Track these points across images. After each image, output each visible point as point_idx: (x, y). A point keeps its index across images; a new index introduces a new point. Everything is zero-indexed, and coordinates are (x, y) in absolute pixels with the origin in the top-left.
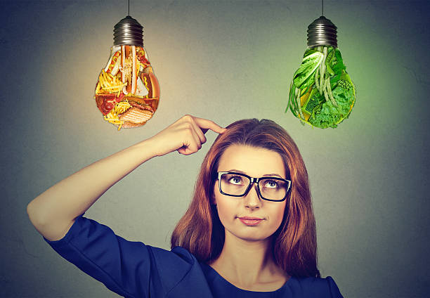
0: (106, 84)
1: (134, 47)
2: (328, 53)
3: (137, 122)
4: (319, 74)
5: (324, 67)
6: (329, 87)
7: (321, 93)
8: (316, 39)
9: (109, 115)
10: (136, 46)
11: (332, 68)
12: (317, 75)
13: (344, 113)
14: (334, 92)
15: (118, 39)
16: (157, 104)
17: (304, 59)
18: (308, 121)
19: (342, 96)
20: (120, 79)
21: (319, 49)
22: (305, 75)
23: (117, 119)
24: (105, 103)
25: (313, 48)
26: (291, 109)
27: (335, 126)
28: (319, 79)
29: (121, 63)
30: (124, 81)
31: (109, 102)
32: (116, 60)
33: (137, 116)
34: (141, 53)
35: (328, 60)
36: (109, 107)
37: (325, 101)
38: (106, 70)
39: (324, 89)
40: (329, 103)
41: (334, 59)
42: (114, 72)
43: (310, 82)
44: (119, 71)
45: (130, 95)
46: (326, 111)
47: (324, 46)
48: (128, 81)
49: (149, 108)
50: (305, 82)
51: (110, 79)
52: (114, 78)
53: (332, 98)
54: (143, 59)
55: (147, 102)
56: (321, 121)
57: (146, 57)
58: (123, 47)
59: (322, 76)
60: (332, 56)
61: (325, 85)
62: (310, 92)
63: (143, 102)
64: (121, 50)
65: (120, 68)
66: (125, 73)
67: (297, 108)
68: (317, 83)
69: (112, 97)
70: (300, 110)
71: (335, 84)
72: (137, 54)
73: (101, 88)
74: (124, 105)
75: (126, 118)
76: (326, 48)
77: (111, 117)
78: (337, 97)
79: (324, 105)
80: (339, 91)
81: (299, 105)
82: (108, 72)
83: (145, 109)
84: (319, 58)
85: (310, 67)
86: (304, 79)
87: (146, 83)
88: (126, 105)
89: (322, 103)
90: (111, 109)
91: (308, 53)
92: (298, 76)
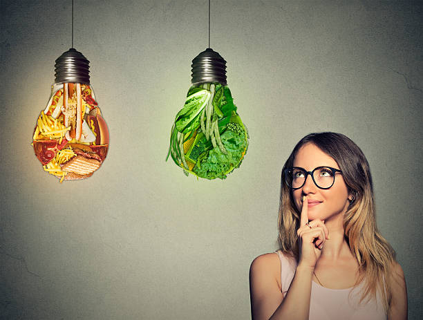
1: (78, 85)
2: (216, 92)
4: (205, 116)
5: (211, 108)
6: (217, 132)
7: (208, 138)
8: (202, 75)
11: (221, 109)
12: (202, 117)
13: (234, 161)
14: (223, 137)
17: (189, 98)
18: (193, 171)
19: (232, 141)
21: (205, 86)
22: (188, 117)
25: (198, 86)
26: (172, 156)
27: (223, 177)
28: (205, 122)
35: (216, 99)
37: (212, 148)
39: (212, 133)
40: (217, 150)
41: (223, 98)
43: (195, 125)
46: (214, 160)
47: (211, 83)
50: (189, 125)
53: (220, 144)
56: (208, 172)
58: (67, 85)
59: (209, 119)
60: (220, 95)
61: (212, 129)
62: (195, 138)
67: (179, 156)
68: (203, 128)
70: (183, 158)
71: (224, 128)
76: (213, 86)
78: (226, 142)
79: (211, 152)
80: (229, 135)
81: (182, 152)
84: (205, 97)
85: (194, 108)
86: (188, 121)
87: (93, 128)
89: (209, 150)
91: (191, 91)
92: (181, 118)
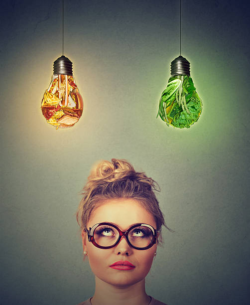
0: (49, 99)
1: (66, 76)
2: (184, 80)
3: (69, 124)
4: (178, 93)
5: (181, 89)
6: (185, 102)
7: (180, 106)
8: (176, 71)
9: (51, 119)
10: (68, 75)
11: (187, 89)
12: (177, 94)
13: (194, 118)
14: (188, 105)
15: (56, 71)
16: (81, 112)
17: (169, 83)
18: (171, 123)
19: (193, 107)
20: (58, 96)
21: (178, 77)
22: (169, 94)
23: (56, 123)
24: (48, 111)
25: (174, 77)
26: (160, 115)
27: (188, 127)
28: (178, 96)
29: (58, 86)
30: (60, 97)
31: (50, 111)
32: (55, 84)
33: (68, 120)
34: (71, 80)
35: (184, 84)
36: (50, 115)
37: (182, 111)
38: (48, 91)
39: (182, 103)
40: (185, 112)
41: (188, 83)
42: (54, 92)
43: (173, 98)
44: (57, 91)
45: (64, 107)
46: (183, 117)
47: (182, 75)
48: (62, 98)
49: (76, 115)
50: (170, 98)
51: (51, 96)
52: (54, 96)
53: (187, 108)
54: (72, 84)
55: (75, 111)
56: (180, 124)
57: (74, 82)
58: (60, 76)
59: (180, 95)
60: (187, 81)
61: (182, 100)
62: (172, 105)
63: (72, 111)
64: (58, 77)
65: (58, 89)
66: (61, 92)
67: (164, 115)
68: (177, 100)
69: (52, 108)
70: (166, 116)
71: (189, 99)
72: (68, 80)
73: (45, 102)
74: (60, 113)
75: (61, 121)
76: (182, 77)
77: (52, 120)
78: (190, 108)
79: (182, 113)
80: (191, 104)
81: (165, 113)
82: (50, 92)
83: (74, 116)
84: (178, 83)
85: (172, 89)
86: (169, 96)
87: (74, 99)
88: (61, 113)
89: (180, 112)
90: (52, 116)
91: (171, 80)
92: (165, 94)
